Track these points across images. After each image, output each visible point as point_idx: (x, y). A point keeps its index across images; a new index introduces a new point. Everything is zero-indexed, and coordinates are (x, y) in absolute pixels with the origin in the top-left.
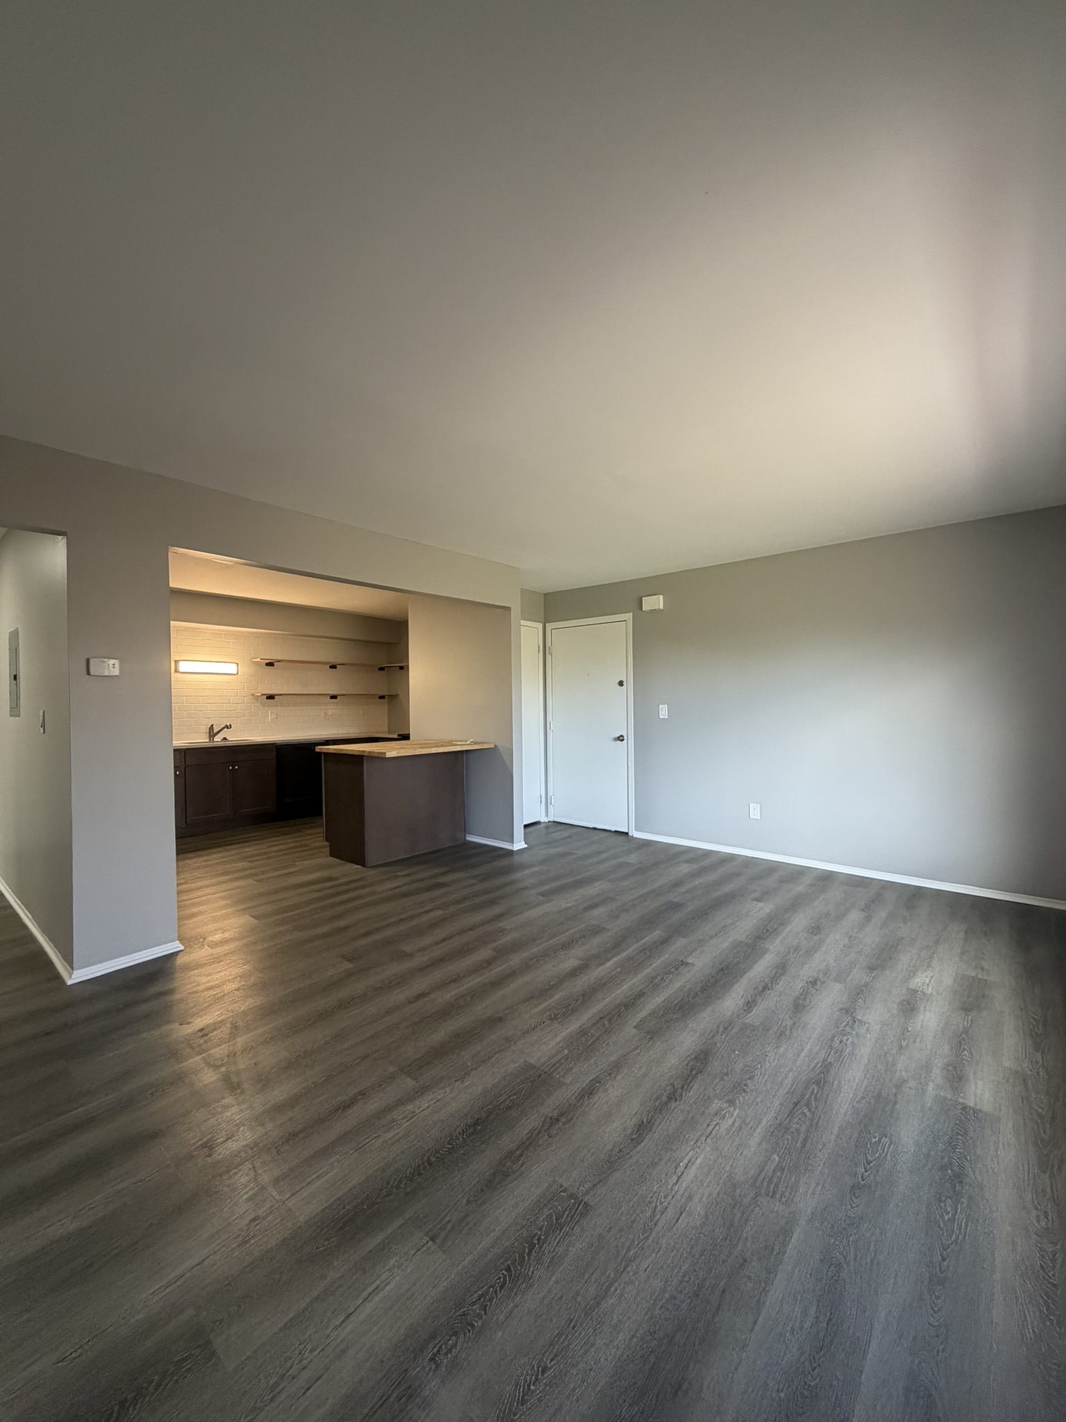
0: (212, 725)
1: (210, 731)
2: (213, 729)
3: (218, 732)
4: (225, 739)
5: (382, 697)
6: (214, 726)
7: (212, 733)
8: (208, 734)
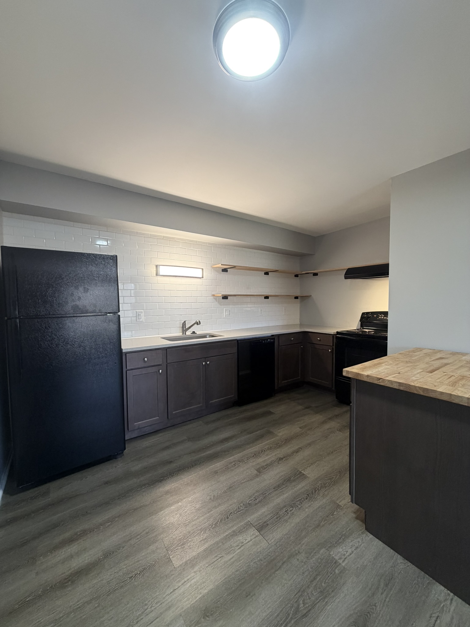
0: (185, 322)
1: (183, 326)
2: (185, 324)
3: (190, 327)
4: (194, 332)
5: (296, 298)
6: (186, 322)
7: (184, 328)
8: (181, 329)
